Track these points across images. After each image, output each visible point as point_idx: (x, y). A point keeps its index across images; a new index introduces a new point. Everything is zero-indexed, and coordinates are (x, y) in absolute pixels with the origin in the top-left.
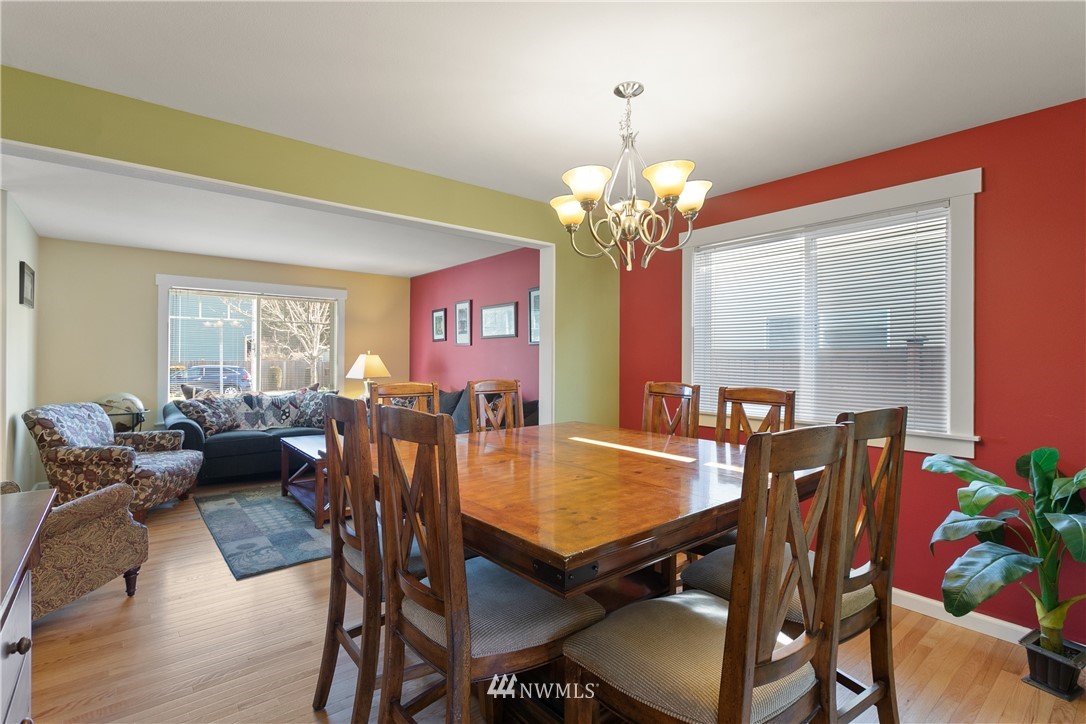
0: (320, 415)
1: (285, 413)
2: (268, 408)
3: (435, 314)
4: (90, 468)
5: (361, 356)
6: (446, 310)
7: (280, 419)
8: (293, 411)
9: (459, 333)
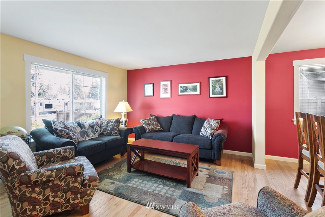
0: (116, 130)
1: (96, 130)
2: (88, 128)
3: (146, 86)
4: (55, 183)
5: (120, 102)
6: (153, 84)
7: (94, 133)
8: (99, 129)
9: (163, 93)
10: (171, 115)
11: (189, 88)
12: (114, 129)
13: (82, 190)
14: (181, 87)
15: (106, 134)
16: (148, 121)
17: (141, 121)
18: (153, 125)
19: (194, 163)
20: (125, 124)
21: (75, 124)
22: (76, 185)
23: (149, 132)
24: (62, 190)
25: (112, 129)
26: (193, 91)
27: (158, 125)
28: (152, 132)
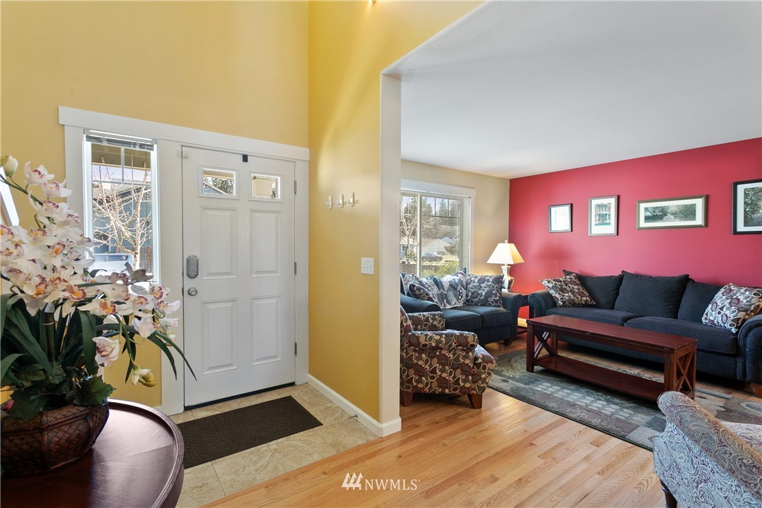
0: (495, 295)
2: (449, 290)
3: (553, 209)
4: (443, 352)
5: (499, 244)
6: (572, 205)
7: (458, 299)
8: (464, 292)
9: (596, 225)
10: (617, 273)
11: (669, 211)
12: (493, 294)
13: (474, 371)
14: (646, 209)
15: (478, 302)
16: (559, 283)
17: (545, 283)
18: (572, 291)
19: (684, 372)
20: (509, 288)
21: (430, 281)
22: (467, 361)
23: (564, 305)
24: (450, 364)
25: (489, 294)
26: (681, 219)
27: (583, 293)
28: (569, 306)
